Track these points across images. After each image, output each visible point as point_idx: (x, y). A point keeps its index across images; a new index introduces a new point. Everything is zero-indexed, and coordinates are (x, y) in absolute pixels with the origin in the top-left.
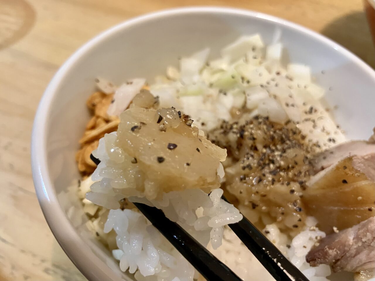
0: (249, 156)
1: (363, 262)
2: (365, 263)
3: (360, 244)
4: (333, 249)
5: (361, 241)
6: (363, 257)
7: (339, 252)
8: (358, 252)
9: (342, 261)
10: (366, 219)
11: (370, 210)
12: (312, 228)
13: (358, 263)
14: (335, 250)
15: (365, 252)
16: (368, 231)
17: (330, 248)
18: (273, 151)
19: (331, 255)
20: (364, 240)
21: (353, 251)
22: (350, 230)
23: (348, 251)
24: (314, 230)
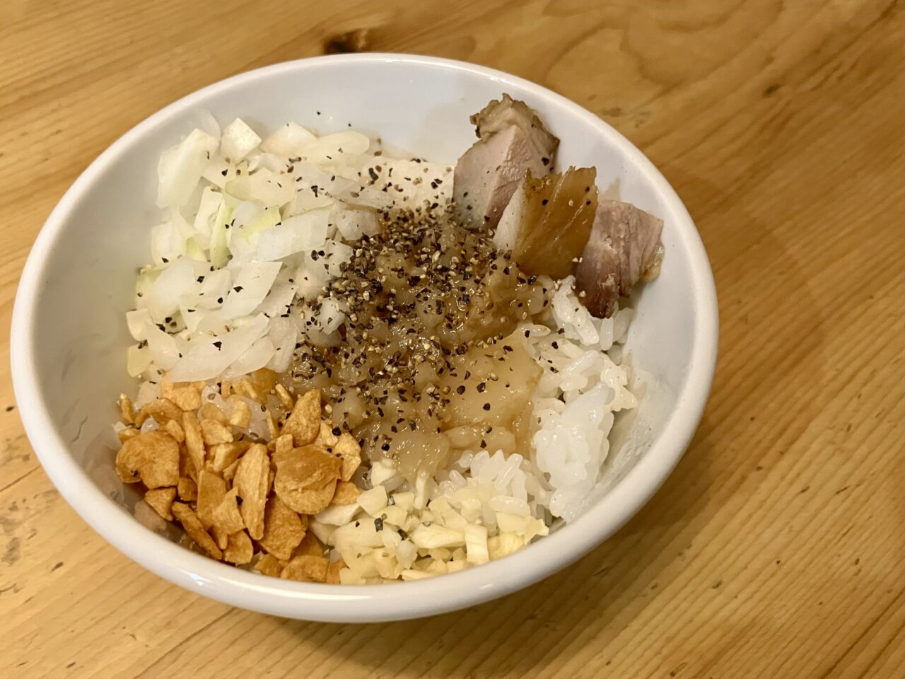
0: (423, 295)
1: (641, 256)
2: (643, 255)
3: (622, 244)
4: (608, 277)
5: (621, 239)
6: (635, 254)
7: (614, 274)
8: (627, 253)
9: (624, 278)
10: (594, 216)
11: (588, 203)
12: (557, 286)
13: (638, 261)
14: (610, 277)
15: (633, 245)
16: (617, 224)
17: (605, 280)
18: (428, 260)
19: (612, 286)
20: (622, 236)
21: (623, 258)
22: (591, 243)
23: (620, 264)
24: (560, 286)
